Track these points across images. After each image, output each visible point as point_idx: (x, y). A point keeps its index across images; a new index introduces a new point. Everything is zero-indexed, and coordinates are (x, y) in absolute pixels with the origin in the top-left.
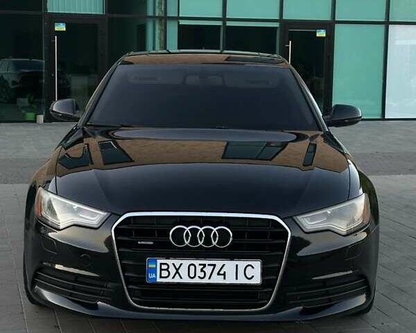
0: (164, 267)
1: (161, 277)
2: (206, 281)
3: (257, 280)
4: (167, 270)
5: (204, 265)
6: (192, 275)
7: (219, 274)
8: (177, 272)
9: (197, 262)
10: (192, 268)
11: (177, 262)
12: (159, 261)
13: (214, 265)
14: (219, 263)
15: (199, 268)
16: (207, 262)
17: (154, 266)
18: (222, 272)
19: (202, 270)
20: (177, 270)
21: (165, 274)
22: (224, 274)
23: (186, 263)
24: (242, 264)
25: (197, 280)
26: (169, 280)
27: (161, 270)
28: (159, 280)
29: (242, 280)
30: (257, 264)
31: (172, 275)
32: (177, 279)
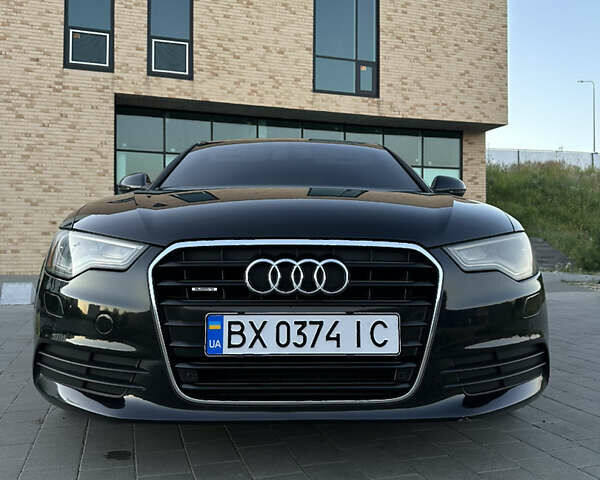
0: (236, 328)
1: (230, 346)
2: (307, 350)
3: (393, 348)
4: (240, 333)
5: (304, 324)
6: (283, 341)
7: (328, 338)
8: (258, 337)
9: (291, 319)
10: (283, 328)
11: (258, 320)
12: (227, 319)
13: (321, 324)
14: (328, 320)
15: (294, 329)
16: (307, 319)
17: (219, 327)
18: (333, 335)
19: (299, 332)
20: (258, 332)
21: (236, 340)
22: (337, 339)
23: (273, 320)
24: (367, 321)
25: (291, 350)
26: (245, 351)
27: (231, 333)
28: (227, 351)
29: (367, 348)
30: (392, 321)
31: (249, 342)
32: (258, 350)
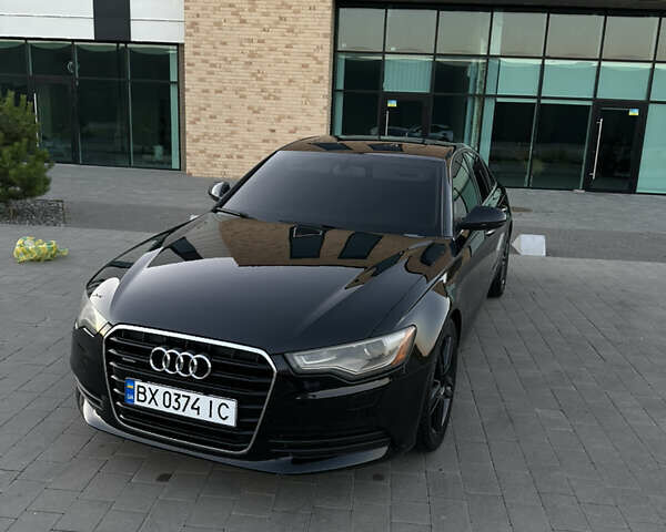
0: (141, 390)
1: (138, 400)
2: (180, 412)
3: (231, 422)
4: (144, 393)
5: (179, 396)
6: (167, 404)
7: (192, 408)
8: (153, 398)
9: (172, 391)
10: (167, 395)
11: (154, 387)
12: (137, 383)
13: (189, 397)
14: (194, 396)
15: (174, 397)
16: (181, 393)
17: (132, 387)
18: (196, 406)
19: (176, 400)
20: (153, 395)
21: (142, 397)
22: (198, 409)
23: (162, 389)
24: (217, 401)
25: (171, 410)
26: (145, 405)
27: (139, 392)
28: (136, 403)
29: (216, 419)
30: (232, 404)
31: (148, 399)
32: (152, 406)
